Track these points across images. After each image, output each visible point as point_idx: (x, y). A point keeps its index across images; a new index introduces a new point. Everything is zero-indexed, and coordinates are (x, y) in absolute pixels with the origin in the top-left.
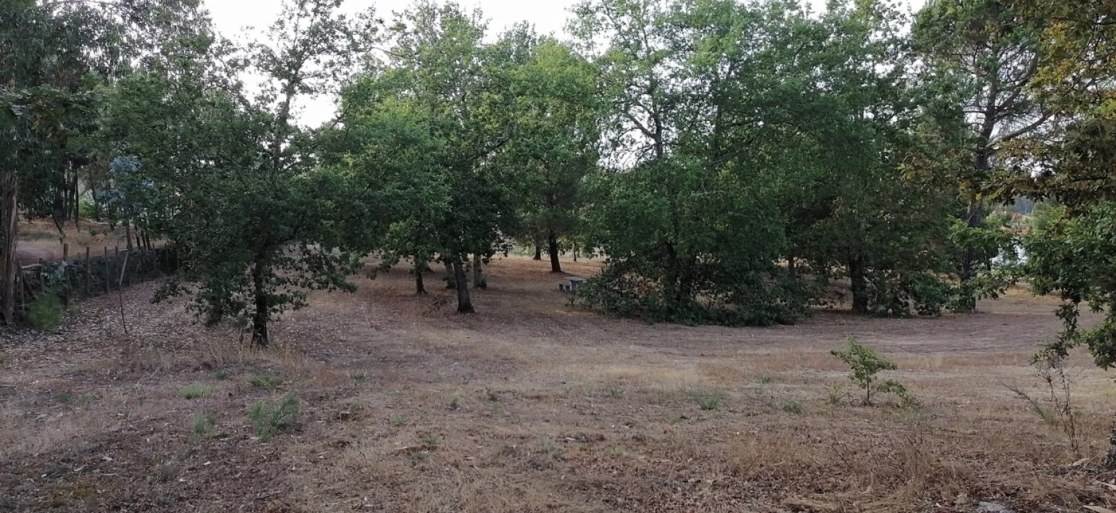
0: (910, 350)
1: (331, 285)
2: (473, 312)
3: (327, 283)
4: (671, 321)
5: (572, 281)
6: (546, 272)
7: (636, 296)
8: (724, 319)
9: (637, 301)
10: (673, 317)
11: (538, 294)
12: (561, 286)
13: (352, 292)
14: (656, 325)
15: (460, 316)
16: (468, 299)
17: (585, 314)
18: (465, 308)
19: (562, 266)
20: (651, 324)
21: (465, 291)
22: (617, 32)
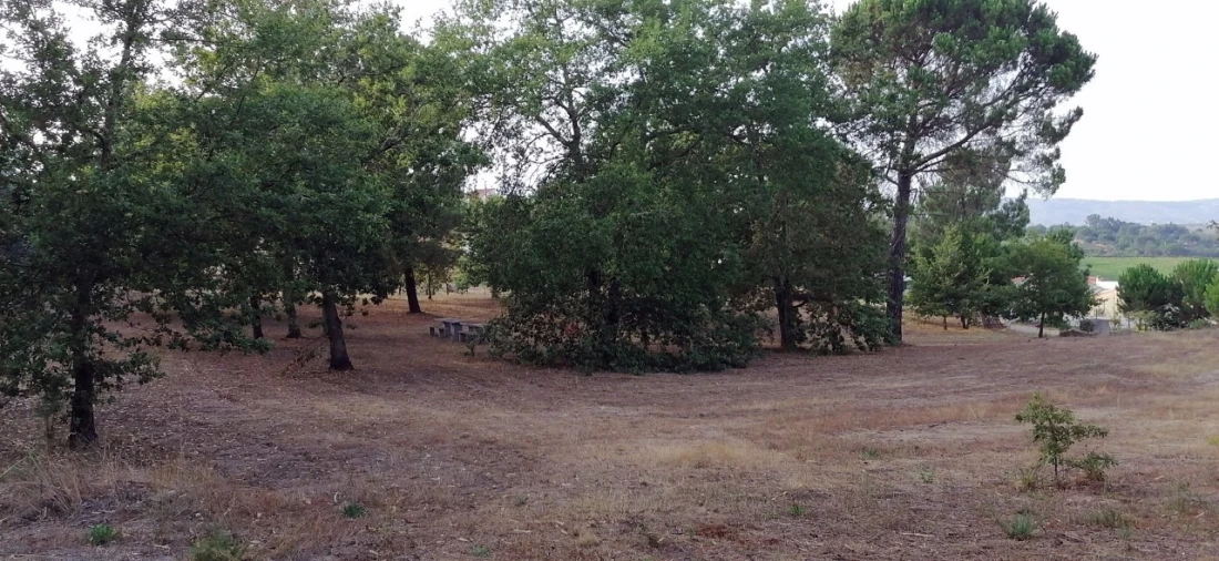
0: (913, 392)
1: (223, 343)
2: (352, 368)
3: (218, 341)
4: (612, 370)
5: (445, 323)
6: (403, 313)
7: (557, 341)
8: (672, 365)
9: (561, 346)
10: (612, 364)
11: (408, 341)
12: (432, 329)
13: (262, 353)
14: (594, 375)
15: (336, 376)
16: (345, 352)
17: (495, 365)
18: (340, 363)
19: (422, 307)
20: (589, 374)
21: (340, 341)
22: (527, 12)
